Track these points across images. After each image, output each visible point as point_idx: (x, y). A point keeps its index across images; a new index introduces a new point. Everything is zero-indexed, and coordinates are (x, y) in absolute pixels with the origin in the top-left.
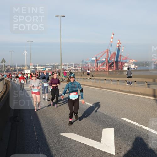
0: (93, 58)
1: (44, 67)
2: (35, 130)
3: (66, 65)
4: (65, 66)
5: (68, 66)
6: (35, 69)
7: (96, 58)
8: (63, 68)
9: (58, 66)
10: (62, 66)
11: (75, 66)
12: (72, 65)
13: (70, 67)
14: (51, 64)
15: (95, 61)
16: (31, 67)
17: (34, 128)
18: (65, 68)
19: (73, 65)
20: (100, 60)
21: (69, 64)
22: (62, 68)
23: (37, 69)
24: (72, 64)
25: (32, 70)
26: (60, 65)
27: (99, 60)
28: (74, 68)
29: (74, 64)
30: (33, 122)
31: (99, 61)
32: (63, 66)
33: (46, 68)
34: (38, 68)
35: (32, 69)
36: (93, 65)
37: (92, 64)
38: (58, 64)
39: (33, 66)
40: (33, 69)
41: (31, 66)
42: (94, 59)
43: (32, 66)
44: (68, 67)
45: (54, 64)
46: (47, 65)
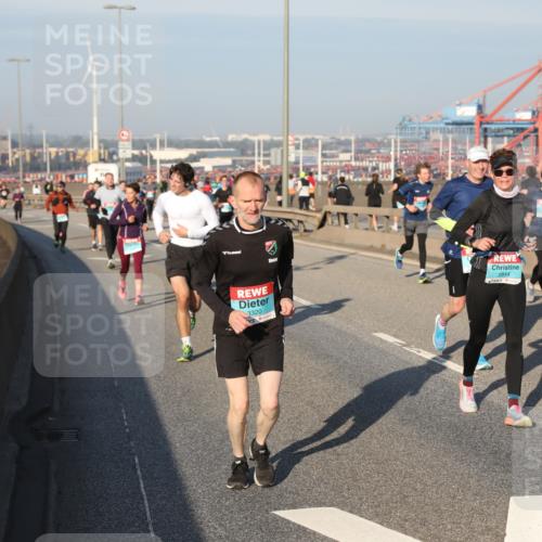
0: (460, 105)
1: (194, 151)
2: (142, 486)
3: (309, 145)
4: (305, 148)
5: (324, 147)
6: (142, 159)
7: (480, 108)
8: (297, 162)
9: (269, 146)
10: (291, 148)
11: (358, 151)
12: (344, 146)
13: (333, 156)
14: (231, 137)
15: (472, 124)
16: (125, 151)
17: (139, 472)
18: (306, 159)
19: (348, 143)
20: (501, 121)
21: (327, 139)
22: (292, 159)
23: (153, 162)
24: (343, 138)
25: (128, 164)
26: (278, 144)
27: (495, 117)
28: (356, 159)
29: (358, 142)
30: (132, 444)
31: (493, 127)
32: (297, 147)
33: (204, 155)
34: (158, 154)
35: (127, 160)
36: (459, 147)
37: (454, 141)
38: (267, 137)
39: (135, 145)
40: (134, 158)
41: (121, 144)
42: (469, 112)
43: (129, 145)
44: (324, 155)
45: (245, 136)
46: (208, 139)
